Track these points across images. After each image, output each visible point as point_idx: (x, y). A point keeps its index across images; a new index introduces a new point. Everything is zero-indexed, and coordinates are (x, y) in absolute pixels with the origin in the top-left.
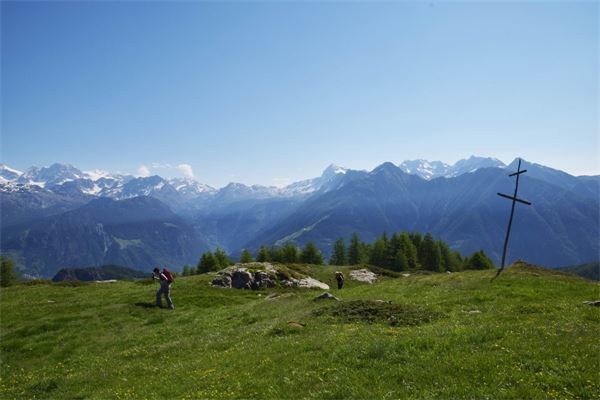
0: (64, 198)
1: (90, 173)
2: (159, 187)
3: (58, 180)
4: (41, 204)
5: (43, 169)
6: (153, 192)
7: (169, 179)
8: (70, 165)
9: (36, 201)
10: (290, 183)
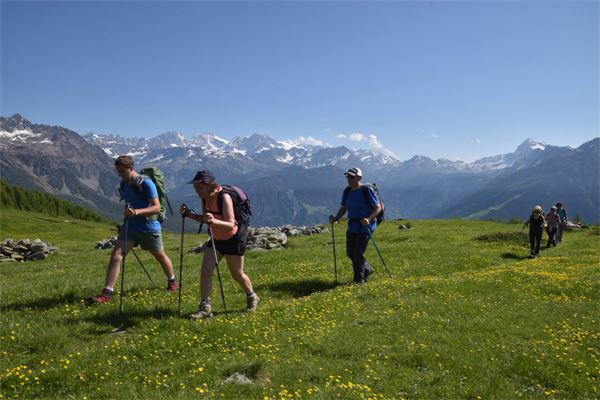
0: (261, 165)
1: (284, 143)
2: (345, 157)
3: (257, 149)
4: (242, 169)
5: (245, 139)
6: (339, 162)
7: (354, 150)
8: (267, 136)
9: (238, 167)
10: (480, 158)
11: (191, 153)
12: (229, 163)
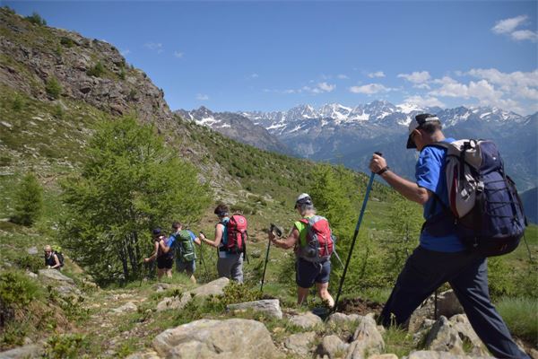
11: (324, 123)
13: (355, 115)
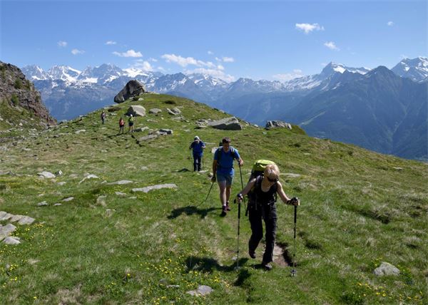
1: (128, 70)
2: (183, 82)
3: (106, 78)
6: (178, 86)
7: (189, 74)
8: (114, 65)
9: (96, 95)
11: (54, 85)
12: (88, 92)
13: (84, 78)
